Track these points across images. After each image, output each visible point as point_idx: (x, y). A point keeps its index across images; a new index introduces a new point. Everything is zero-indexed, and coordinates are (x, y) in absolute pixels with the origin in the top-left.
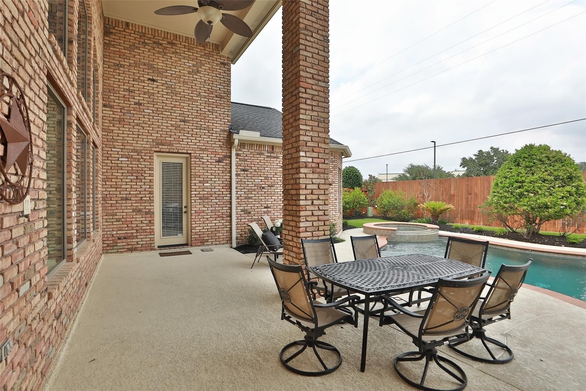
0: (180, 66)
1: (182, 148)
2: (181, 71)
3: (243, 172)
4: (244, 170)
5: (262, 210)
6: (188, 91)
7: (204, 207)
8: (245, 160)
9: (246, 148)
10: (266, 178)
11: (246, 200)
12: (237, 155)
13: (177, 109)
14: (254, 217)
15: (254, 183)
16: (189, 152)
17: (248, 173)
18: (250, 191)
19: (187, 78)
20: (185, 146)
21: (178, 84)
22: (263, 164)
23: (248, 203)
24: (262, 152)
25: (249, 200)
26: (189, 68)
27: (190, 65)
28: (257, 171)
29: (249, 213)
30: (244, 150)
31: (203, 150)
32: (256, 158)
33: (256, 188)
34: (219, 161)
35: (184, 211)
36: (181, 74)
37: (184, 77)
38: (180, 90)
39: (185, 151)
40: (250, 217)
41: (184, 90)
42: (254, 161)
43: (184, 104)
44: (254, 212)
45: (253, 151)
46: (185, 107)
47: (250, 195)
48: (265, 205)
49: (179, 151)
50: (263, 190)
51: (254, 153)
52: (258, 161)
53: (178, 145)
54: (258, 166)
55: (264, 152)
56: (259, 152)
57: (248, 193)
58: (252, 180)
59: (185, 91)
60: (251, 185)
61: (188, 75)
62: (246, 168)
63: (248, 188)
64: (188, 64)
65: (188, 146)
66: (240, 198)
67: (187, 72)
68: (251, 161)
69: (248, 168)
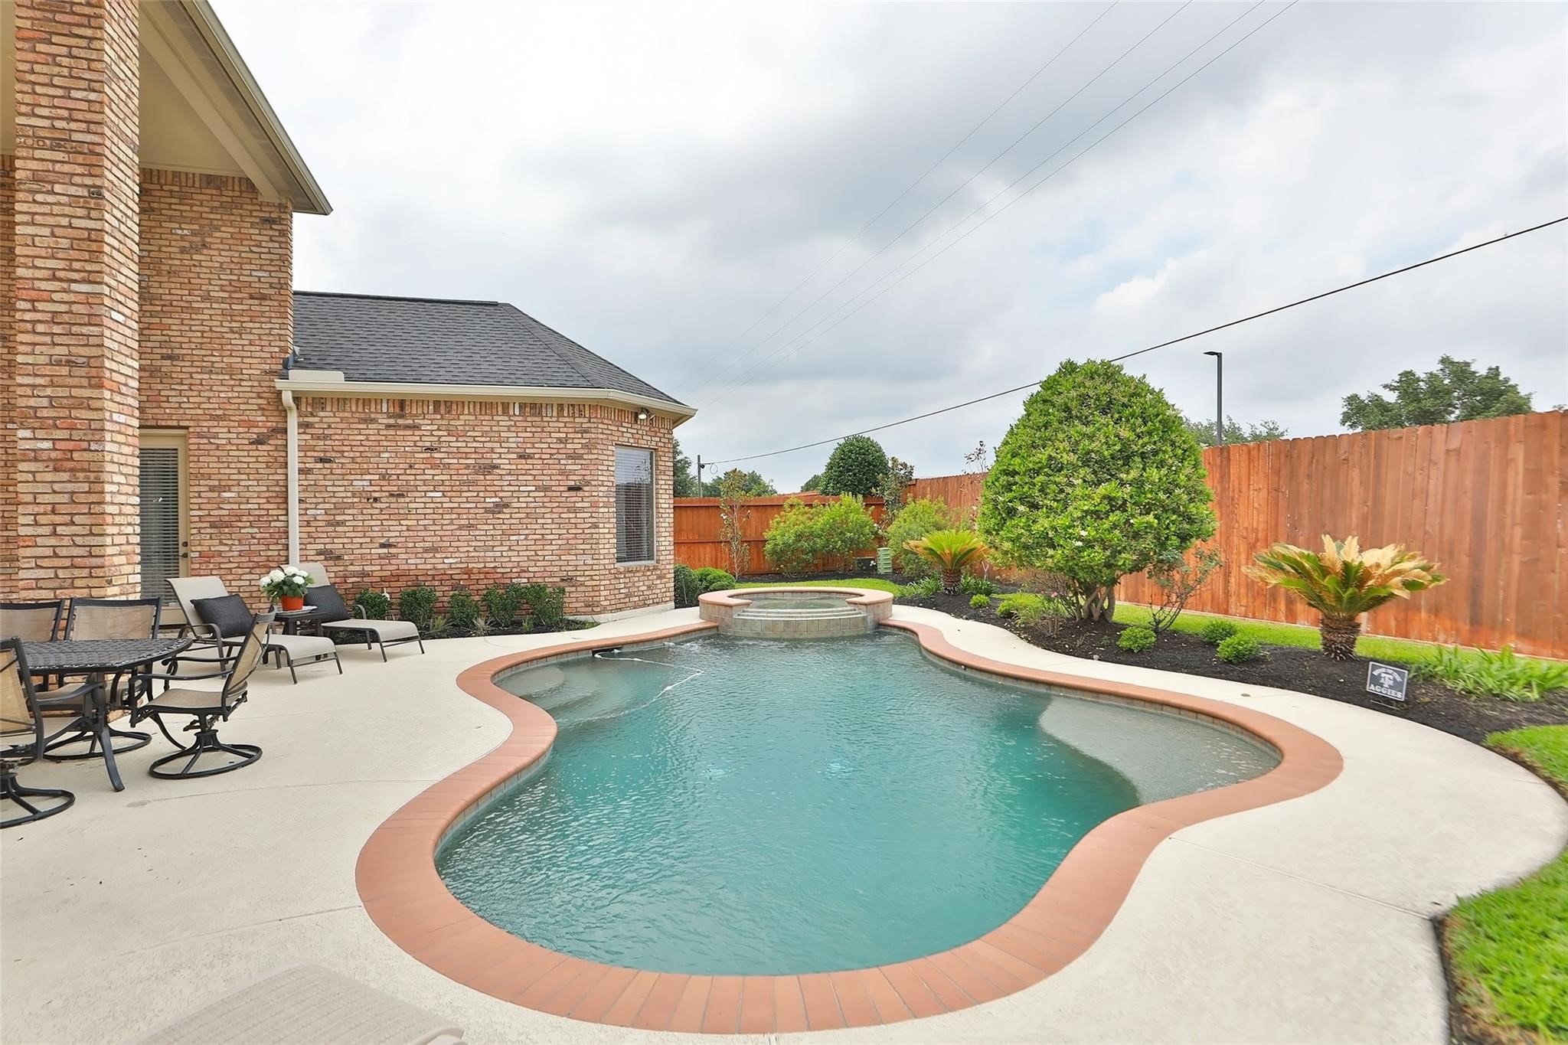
0: (161, 239)
1: (166, 417)
2: (164, 249)
3: (320, 465)
4: (322, 460)
5: (373, 551)
6: (179, 292)
7: (221, 544)
8: (326, 437)
9: (328, 408)
10: (383, 477)
11: (331, 529)
12: (304, 426)
13: (153, 332)
14: (351, 568)
15: (351, 489)
16: (182, 424)
17: (335, 466)
18: (341, 507)
19: (177, 262)
20: (173, 411)
21: (157, 278)
22: (376, 443)
23: (333, 534)
24: (373, 416)
25: (337, 529)
26: (183, 240)
27: (185, 232)
28: (359, 460)
29: (339, 558)
30: (322, 414)
31: (218, 418)
32: (356, 432)
33: (356, 500)
34: (259, 441)
35: (181, 554)
36: (162, 255)
37: (170, 262)
38: (161, 291)
39: (175, 423)
40: (342, 568)
41: (170, 289)
42: (351, 438)
43: (170, 321)
44: (352, 557)
45: (346, 415)
46: (173, 327)
47: (338, 518)
48: (383, 541)
49: (160, 423)
50: (374, 505)
51: (351, 420)
52: (362, 438)
53: (156, 411)
54: (361, 449)
55: (379, 416)
56: (363, 416)
57: (334, 512)
58: (346, 483)
59: (173, 291)
60: (343, 495)
61: (179, 256)
62: (328, 454)
63: (334, 500)
64: (180, 232)
65: (182, 411)
66: (312, 524)
67: (176, 250)
68: (342, 437)
69: (334, 454)
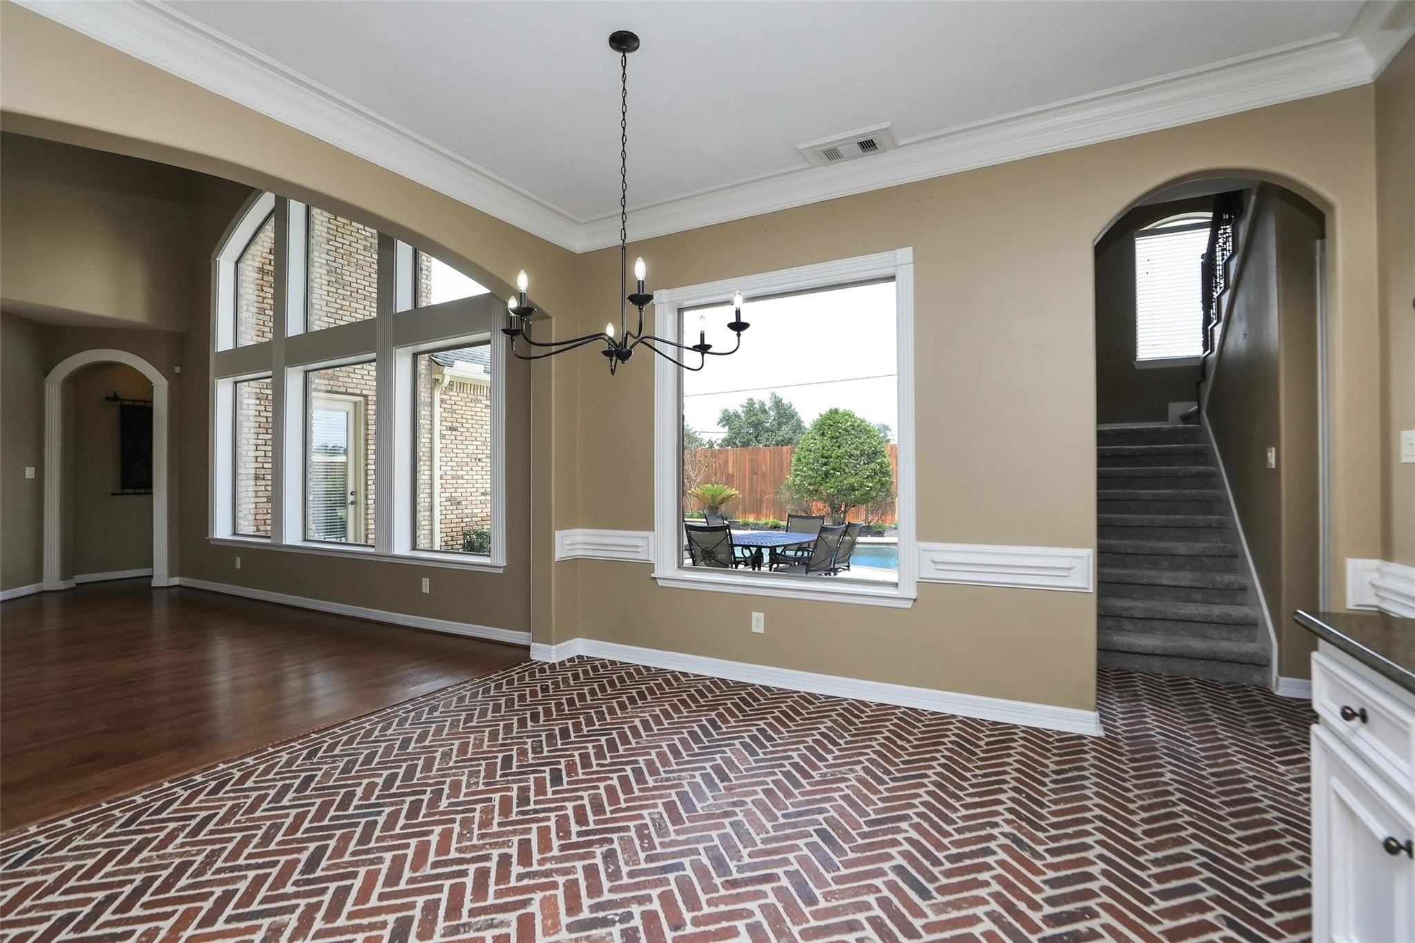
0: (351, 235)
1: (353, 385)
2: (353, 244)
3: (449, 433)
4: (451, 429)
5: (478, 498)
6: (363, 282)
8: (454, 411)
9: (455, 390)
11: (454, 481)
12: (442, 401)
13: (345, 313)
14: (466, 511)
15: (466, 451)
16: (365, 392)
17: (458, 433)
18: (460, 465)
19: (362, 257)
20: (358, 381)
21: (347, 268)
22: (480, 418)
23: (456, 486)
24: (479, 398)
25: (459, 481)
26: (366, 240)
27: (368, 234)
28: (471, 430)
29: (459, 503)
30: (451, 393)
32: (470, 409)
33: (469, 460)
35: (349, 502)
36: (352, 249)
37: (357, 256)
38: (350, 279)
39: (359, 392)
40: (460, 511)
41: (357, 279)
42: (467, 413)
43: (357, 306)
44: (466, 502)
45: (465, 396)
46: (359, 311)
47: (459, 473)
48: (483, 490)
49: (350, 390)
50: (479, 464)
51: (467, 400)
52: (473, 413)
53: (346, 380)
54: (472, 422)
55: (482, 398)
56: (474, 397)
57: (456, 468)
58: (464, 447)
59: (359, 281)
60: (462, 455)
61: (363, 252)
62: (454, 424)
63: (457, 459)
64: (364, 233)
65: (364, 382)
66: (444, 477)
67: (362, 247)
68: (462, 412)
69: (457, 425)
